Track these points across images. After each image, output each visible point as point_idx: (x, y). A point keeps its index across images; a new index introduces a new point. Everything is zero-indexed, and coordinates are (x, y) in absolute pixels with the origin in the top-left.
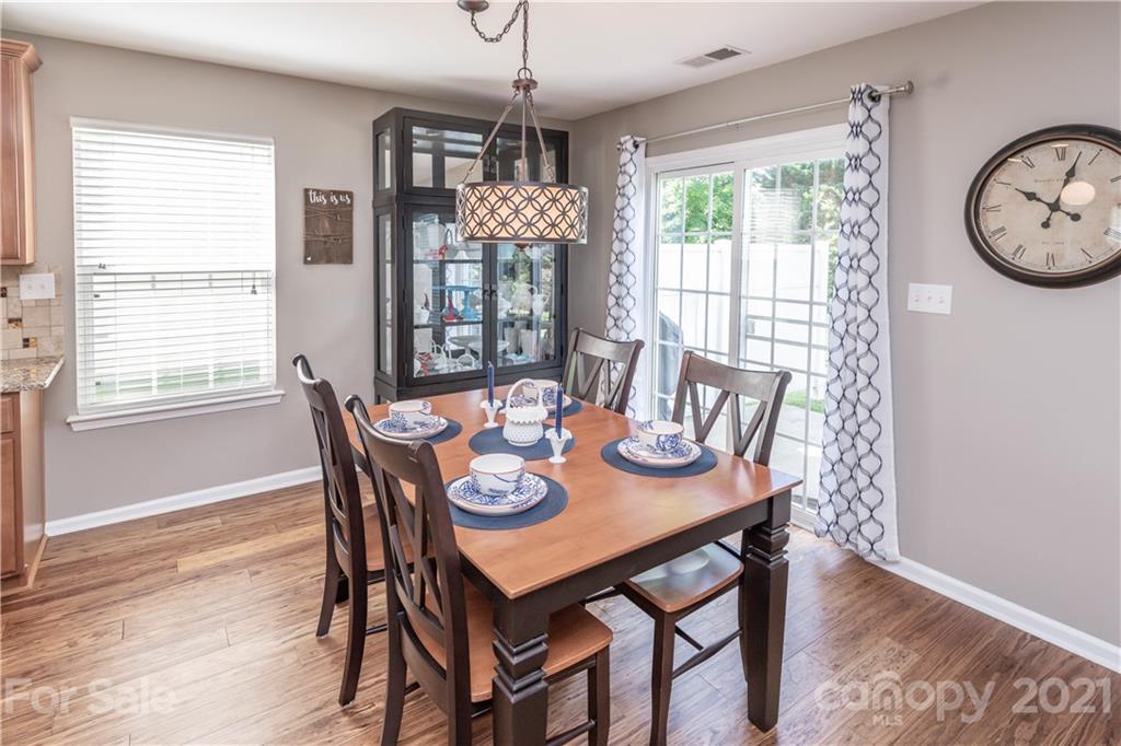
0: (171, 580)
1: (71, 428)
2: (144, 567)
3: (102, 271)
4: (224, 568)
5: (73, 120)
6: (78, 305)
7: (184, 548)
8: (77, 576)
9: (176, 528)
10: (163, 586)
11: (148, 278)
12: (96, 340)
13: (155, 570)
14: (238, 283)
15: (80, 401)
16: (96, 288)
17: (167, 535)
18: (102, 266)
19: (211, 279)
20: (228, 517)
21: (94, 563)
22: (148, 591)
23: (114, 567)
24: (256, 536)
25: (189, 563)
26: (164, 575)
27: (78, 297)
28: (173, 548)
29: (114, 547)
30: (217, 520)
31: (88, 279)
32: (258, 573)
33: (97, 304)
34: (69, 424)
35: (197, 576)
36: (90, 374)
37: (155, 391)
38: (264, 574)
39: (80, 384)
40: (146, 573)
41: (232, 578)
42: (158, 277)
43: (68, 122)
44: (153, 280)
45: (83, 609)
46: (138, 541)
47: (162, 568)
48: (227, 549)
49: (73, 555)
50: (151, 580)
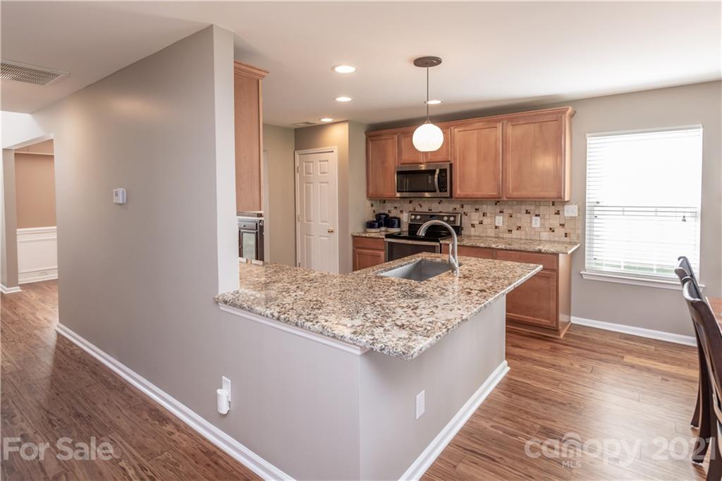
0: (619, 362)
1: (582, 277)
2: (609, 351)
3: (598, 205)
4: (649, 370)
5: (587, 135)
6: (587, 220)
7: (630, 352)
8: (579, 342)
9: (629, 342)
10: (615, 363)
11: (621, 209)
12: (595, 238)
13: (613, 355)
14: (674, 214)
15: (587, 265)
16: (596, 213)
17: (623, 343)
18: (598, 203)
19: (656, 211)
20: (660, 349)
21: (587, 340)
22: (606, 361)
23: (595, 346)
24: (673, 364)
25: (629, 359)
26: (617, 359)
27: (587, 216)
28: (625, 350)
29: (596, 337)
30: (653, 348)
31: (592, 208)
32: (667, 380)
33: (595, 221)
34: (581, 274)
35: (633, 366)
36: (592, 254)
37: (622, 269)
38: (670, 383)
39: (587, 257)
40: (609, 354)
41: (651, 376)
42: (626, 209)
43: (585, 136)
44: (623, 210)
45: (578, 355)
46: (608, 340)
47: (616, 356)
48: (652, 362)
49: (579, 333)
50: (610, 358)
